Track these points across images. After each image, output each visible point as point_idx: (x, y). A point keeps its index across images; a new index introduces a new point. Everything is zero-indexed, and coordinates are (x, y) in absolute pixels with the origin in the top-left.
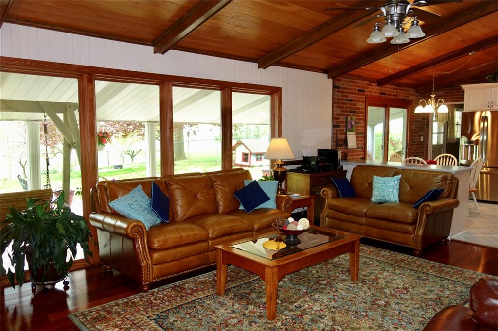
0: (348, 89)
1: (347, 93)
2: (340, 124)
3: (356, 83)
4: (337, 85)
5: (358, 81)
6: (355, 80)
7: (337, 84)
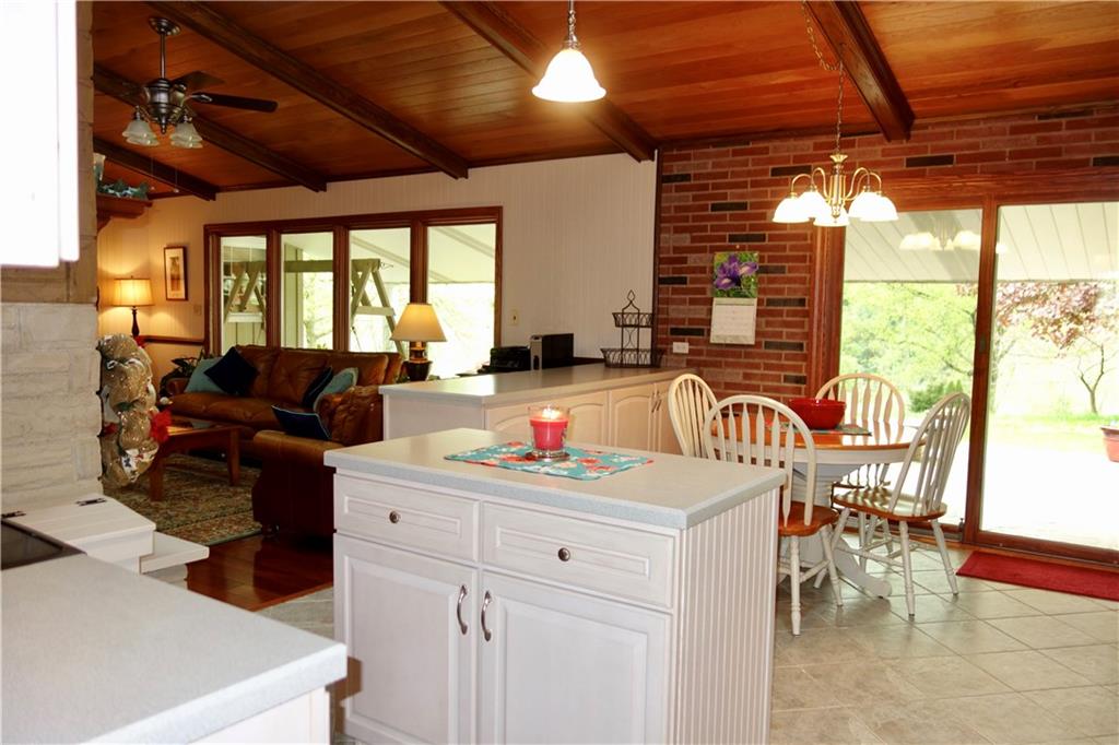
0: (725, 175)
1: (716, 187)
2: (688, 276)
3: (766, 150)
4: (676, 173)
5: (770, 145)
6: (762, 145)
7: (675, 168)
